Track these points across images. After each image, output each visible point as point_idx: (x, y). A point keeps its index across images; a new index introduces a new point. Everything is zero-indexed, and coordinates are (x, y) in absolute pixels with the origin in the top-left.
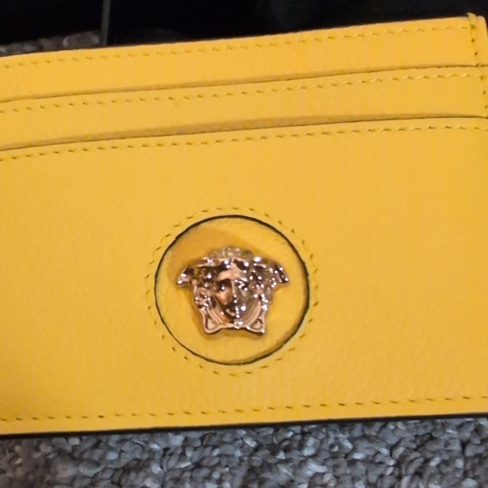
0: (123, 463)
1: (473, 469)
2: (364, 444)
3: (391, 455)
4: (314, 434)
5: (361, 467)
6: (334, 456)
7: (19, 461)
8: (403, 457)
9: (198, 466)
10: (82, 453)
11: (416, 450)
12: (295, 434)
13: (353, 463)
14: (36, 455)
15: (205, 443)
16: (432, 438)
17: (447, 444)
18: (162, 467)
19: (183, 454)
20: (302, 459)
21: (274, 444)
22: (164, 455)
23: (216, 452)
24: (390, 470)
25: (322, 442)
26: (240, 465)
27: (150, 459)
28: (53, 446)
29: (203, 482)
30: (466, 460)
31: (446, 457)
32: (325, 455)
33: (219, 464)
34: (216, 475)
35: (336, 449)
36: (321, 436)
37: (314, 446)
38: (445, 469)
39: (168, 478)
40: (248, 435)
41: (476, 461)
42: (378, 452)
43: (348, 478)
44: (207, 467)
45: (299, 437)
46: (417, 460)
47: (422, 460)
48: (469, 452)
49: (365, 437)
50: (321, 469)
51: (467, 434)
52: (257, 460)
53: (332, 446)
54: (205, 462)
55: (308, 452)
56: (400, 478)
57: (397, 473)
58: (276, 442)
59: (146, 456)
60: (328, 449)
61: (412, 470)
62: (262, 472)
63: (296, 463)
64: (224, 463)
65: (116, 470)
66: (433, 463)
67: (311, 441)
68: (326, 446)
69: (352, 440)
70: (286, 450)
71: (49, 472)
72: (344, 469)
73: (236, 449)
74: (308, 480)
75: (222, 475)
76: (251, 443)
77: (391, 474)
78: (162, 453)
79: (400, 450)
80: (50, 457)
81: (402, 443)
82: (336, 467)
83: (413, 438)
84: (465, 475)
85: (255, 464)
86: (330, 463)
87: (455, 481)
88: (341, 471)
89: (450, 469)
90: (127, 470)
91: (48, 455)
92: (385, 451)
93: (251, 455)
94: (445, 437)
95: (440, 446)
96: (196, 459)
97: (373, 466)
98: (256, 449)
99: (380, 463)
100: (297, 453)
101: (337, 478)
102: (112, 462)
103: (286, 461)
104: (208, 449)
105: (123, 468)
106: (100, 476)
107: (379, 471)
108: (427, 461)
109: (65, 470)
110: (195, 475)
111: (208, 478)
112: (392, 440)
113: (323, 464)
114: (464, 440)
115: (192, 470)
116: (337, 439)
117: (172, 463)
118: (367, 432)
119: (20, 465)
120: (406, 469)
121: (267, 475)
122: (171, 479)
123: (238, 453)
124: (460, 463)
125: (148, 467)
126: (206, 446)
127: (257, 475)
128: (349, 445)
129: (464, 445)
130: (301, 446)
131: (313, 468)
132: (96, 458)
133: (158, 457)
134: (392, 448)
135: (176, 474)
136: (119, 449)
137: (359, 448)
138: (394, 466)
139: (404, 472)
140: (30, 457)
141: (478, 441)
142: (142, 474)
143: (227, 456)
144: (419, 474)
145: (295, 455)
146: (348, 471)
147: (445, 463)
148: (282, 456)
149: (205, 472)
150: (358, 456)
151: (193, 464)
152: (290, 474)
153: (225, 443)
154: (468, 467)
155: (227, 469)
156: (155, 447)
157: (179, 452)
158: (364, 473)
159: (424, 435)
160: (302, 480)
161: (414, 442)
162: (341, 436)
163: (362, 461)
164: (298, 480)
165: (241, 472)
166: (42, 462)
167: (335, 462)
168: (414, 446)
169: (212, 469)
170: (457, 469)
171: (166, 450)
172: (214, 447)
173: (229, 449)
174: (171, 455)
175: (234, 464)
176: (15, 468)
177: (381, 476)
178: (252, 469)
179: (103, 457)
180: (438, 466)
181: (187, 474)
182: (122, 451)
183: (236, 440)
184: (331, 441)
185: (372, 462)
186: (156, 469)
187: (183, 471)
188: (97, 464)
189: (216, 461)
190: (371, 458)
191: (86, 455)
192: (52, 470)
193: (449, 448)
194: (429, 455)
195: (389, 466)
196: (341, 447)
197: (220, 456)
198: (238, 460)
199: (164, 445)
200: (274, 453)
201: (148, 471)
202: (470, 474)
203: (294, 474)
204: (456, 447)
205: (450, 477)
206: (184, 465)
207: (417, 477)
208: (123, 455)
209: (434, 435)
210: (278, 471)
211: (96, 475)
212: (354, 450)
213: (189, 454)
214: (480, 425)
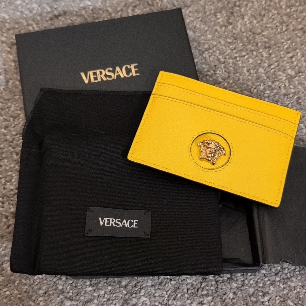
0: (86, 300)
1: (190, 297)
2: (159, 291)
3: (167, 294)
4: (144, 289)
5: (157, 298)
6: (150, 295)
7: (53, 301)
8: (170, 294)
9: (109, 300)
10: (73, 297)
11: (174, 292)
12: (138, 289)
13: (155, 297)
14: (58, 299)
15: (111, 292)
16: (179, 288)
17: (183, 290)
18: (97, 301)
19: (104, 296)
20: (140, 296)
21: (132, 292)
22: (98, 297)
23: (114, 295)
24: (166, 298)
25: (146, 291)
26: (121, 299)
27: (94, 298)
28: (64, 296)
29: (110, 305)
30: (188, 294)
31: (183, 294)
32: (147, 295)
33: (115, 299)
34: (114, 302)
35: (150, 293)
36: (146, 289)
37: (144, 292)
38: (181, 298)
39: (99, 304)
40: (124, 290)
41: (191, 294)
42: (163, 293)
43: (154, 301)
44: (111, 300)
45: (139, 290)
46: (174, 295)
47: (175, 295)
48: (189, 292)
49: (159, 289)
50: (146, 299)
51: (189, 287)
52: (127, 297)
53: (149, 292)
54: (111, 299)
55: (142, 294)
56: (169, 300)
57: (168, 299)
58: (133, 292)
59: (92, 298)
60: (148, 293)
61: (172, 298)
62: (128, 301)
63: (138, 297)
64: (117, 298)
65: (84, 302)
66: (179, 296)
67: (143, 291)
68: (147, 292)
69: (155, 290)
70: (135, 294)
71: (62, 304)
72: (153, 299)
73: (120, 294)
74: (142, 303)
75: (116, 302)
76: (125, 292)
77: (166, 300)
78: (98, 296)
79: (169, 292)
80: (63, 299)
81: (170, 290)
82: (150, 298)
83: (173, 288)
84: (188, 299)
85: (126, 298)
86: (148, 297)
87: (184, 301)
88: (151, 299)
89: (183, 298)
90: (87, 302)
91: (62, 298)
92: (165, 293)
93: (125, 296)
94: (182, 288)
95: (181, 290)
96: (108, 297)
97: (161, 297)
98: (126, 294)
99: (163, 296)
100: (139, 294)
101: (150, 301)
102: (82, 300)
103: (135, 297)
104: (112, 295)
105: (86, 301)
106: (78, 305)
107: (163, 298)
108: (177, 295)
109: (68, 303)
110: (108, 303)
111: (112, 303)
112: (167, 289)
113: (146, 297)
114: (188, 288)
115: (107, 301)
116: (150, 290)
117: (101, 299)
118: (159, 287)
119: (54, 302)
120: (171, 298)
121: (129, 302)
122: (100, 304)
123: (121, 295)
124: (186, 295)
125: (93, 301)
126: (111, 294)
127: (127, 302)
128: (154, 291)
129: (188, 290)
130: (140, 292)
131: (143, 299)
132: (77, 299)
133: (96, 298)
134: (167, 292)
135: (102, 303)
136: (84, 296)
137: (157, 292)
138: (168, 297)
139: (170, 299)
140: (56, 299)
141: (192, 288)
142: (91, 303)
143: (118, 296)
144: (174, 299)
145: (138, 295)
146: (154, 299)
147: (182, 295)
148: (134, 295)
149: (110, 302)
150: (157, 295)
151: (107, 299)
152: (136, 301)
153: (116, 292)
154: (189, 296)
155: (118, 300)
156: (95, 294)
157: (103, 295)
158: (158, 300)
159: (177, 287)
160: (140, 303)
161: (174, 289)
162: (152, 289)
163: (158, 296)
164: (138, 302)
165: (122, 301)
166: (60, 301)
167: (150, 297)
168: (173, 291)
169: (113, 300)
170: (185, 297)
171: (99, 295)
172: (114, 294)
173: (118, 294)
174: (100, 297)
175: (120, 299)
176: (52, 303)
177: (163, 300)
178: (125, 300)
179: (79, 299)
180: (180, 297)
181: (105, 303)
182: (85, 296)
183: (120, 291)
184: (149, 290)
185: (161, 296)
186: (96, 301)
187: (104, 301)
188: (78, 301)
189: (114, 298)
190: (160, 295)
191: (74, 298)
192: (64, 303)
193: (183, 291)
194: (177, 293)
195: (166, 297)
196: (152, 292)
197: (116, 296)
198: (121, 298)
199: (99, 294)
200: (131, 295)
201: (93, 302)
202: (189, 299)
203: (137, 301)
204: (185, 291)
205: (183, 299)
206: (104, 300)
207: (174, 300)
208: (85, 297)
209: (179, 287)
210: (132, 300)
211: (77, 304)
212: (156, 293)
213: (106, 296)
214: (193, 284)
